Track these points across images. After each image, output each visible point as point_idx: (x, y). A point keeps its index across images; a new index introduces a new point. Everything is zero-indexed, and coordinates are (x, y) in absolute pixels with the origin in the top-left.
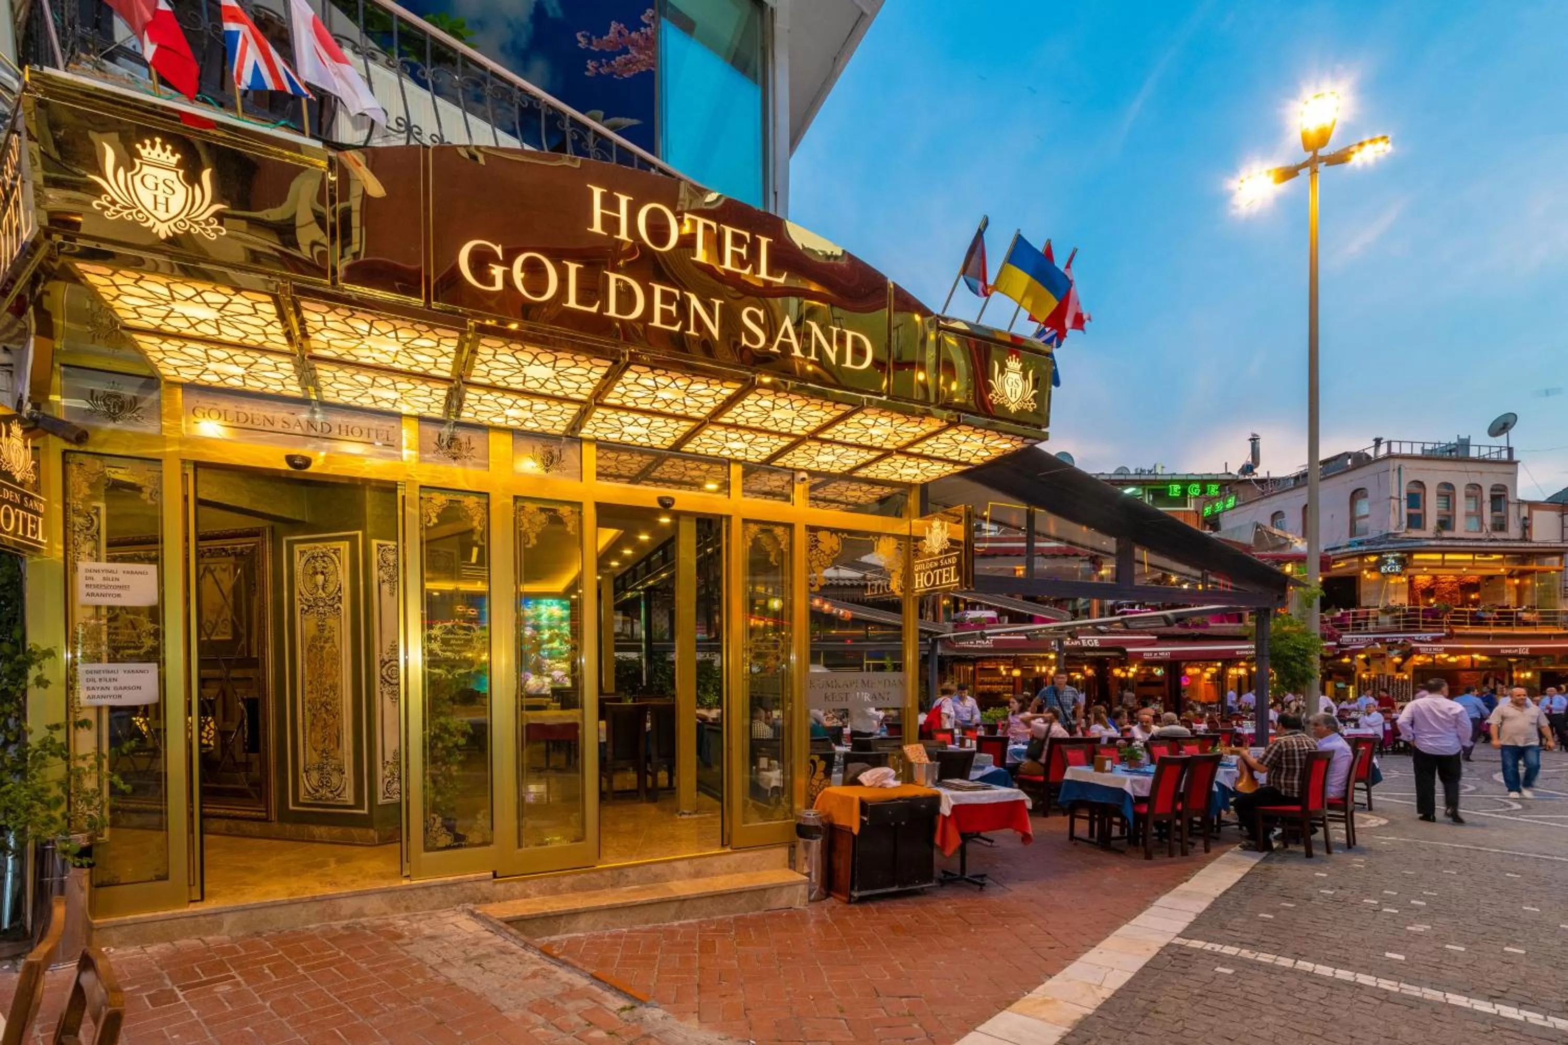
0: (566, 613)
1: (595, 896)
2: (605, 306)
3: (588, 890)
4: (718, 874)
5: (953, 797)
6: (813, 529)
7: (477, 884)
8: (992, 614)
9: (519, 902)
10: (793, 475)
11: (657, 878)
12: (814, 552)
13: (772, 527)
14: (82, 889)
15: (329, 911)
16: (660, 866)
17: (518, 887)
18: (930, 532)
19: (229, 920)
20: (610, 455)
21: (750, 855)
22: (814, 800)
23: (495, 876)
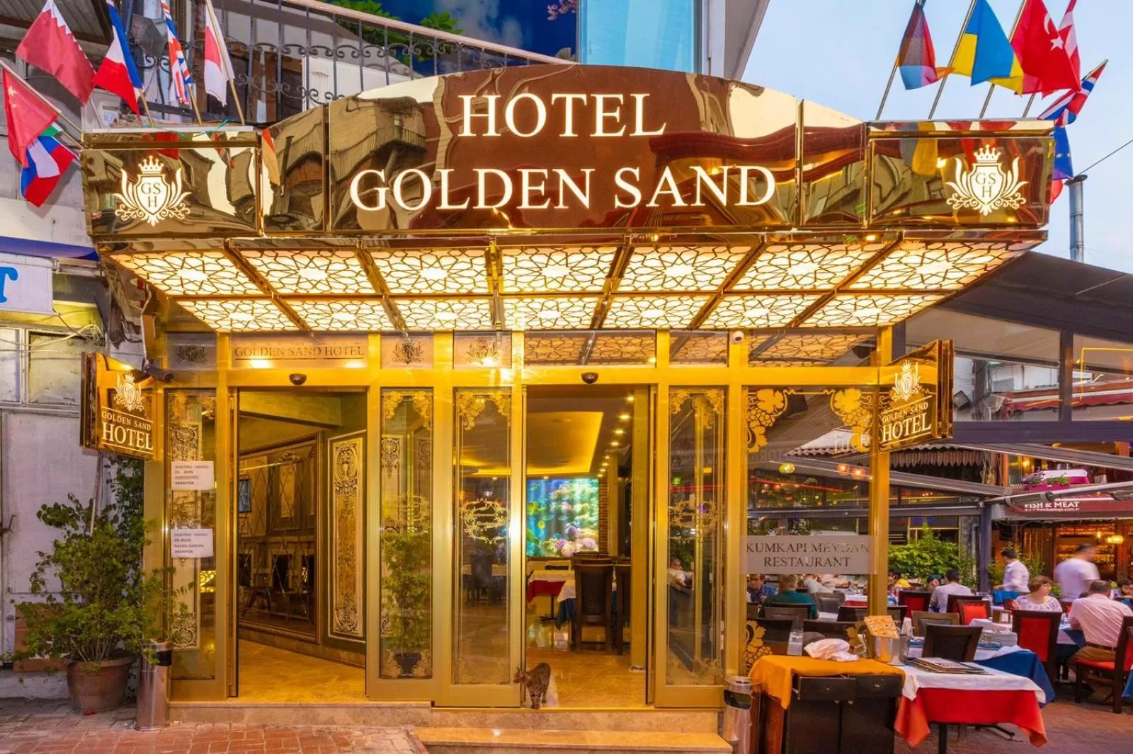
0: (595, 489)
1: (516, 734)
2: (474, 201)
3: (511, 728)
4: (638, 730)
5: (920, 679)
6: (753, 389)
7: (418, 710)
8: (1082, 473)
9: (450, 729)
10: (728, 336)
11: (575, 725)
12: (753, 412)
13: (702, 391)
14: (163, 680)
15: (311, 716)
16: (579, 715)
17: (451, 717)
18: (900, 377)
19: (248, 713)
20: (544, 342)
21: (675, 716)
22: (750, 666)
23: (433, 704)
